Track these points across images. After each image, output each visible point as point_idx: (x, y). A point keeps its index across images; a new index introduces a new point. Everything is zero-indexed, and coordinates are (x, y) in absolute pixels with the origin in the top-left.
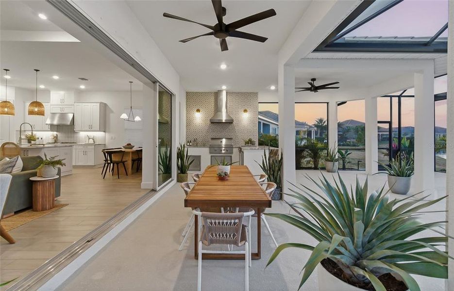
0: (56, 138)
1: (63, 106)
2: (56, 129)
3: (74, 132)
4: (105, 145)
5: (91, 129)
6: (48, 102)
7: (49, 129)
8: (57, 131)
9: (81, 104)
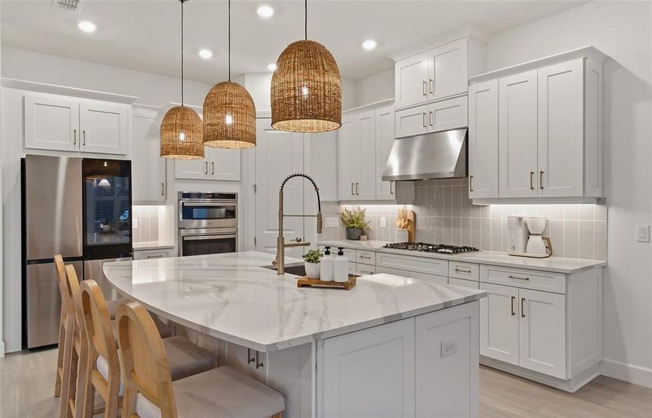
0: (411, 224)
1: (432, 108)
2: (412, 197)
3: (469, 204)
4: (604, 267)
5: (539, 191)
6: (389, 103)
7: (393, 197)
8: (414, 203)
9: (492, 84)
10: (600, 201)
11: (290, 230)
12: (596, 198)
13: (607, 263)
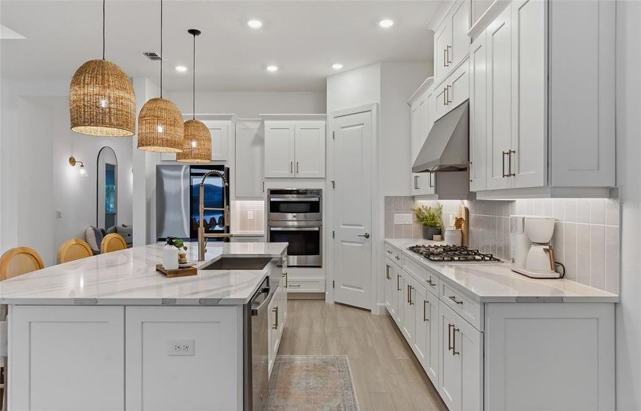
1: (451, 80)
4: (617, 305)
10: (612, 192)
11: (361, 226)
12: (607, 188)
13: (620, 297)
